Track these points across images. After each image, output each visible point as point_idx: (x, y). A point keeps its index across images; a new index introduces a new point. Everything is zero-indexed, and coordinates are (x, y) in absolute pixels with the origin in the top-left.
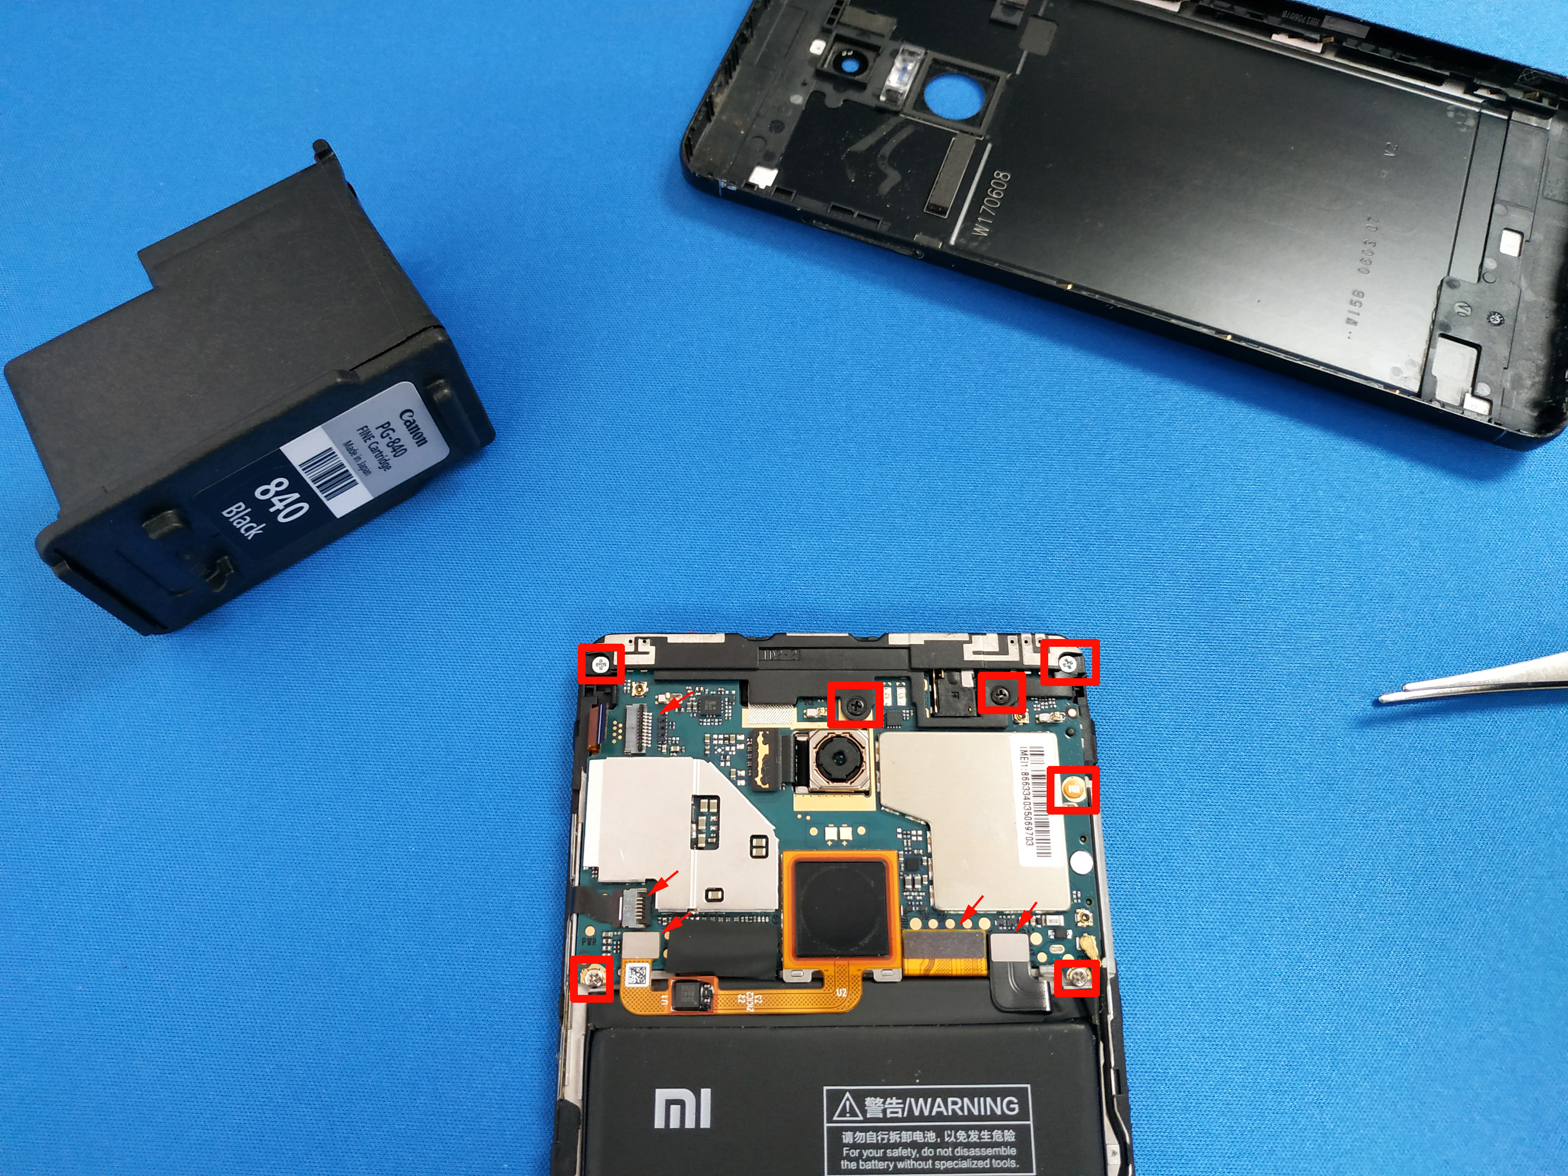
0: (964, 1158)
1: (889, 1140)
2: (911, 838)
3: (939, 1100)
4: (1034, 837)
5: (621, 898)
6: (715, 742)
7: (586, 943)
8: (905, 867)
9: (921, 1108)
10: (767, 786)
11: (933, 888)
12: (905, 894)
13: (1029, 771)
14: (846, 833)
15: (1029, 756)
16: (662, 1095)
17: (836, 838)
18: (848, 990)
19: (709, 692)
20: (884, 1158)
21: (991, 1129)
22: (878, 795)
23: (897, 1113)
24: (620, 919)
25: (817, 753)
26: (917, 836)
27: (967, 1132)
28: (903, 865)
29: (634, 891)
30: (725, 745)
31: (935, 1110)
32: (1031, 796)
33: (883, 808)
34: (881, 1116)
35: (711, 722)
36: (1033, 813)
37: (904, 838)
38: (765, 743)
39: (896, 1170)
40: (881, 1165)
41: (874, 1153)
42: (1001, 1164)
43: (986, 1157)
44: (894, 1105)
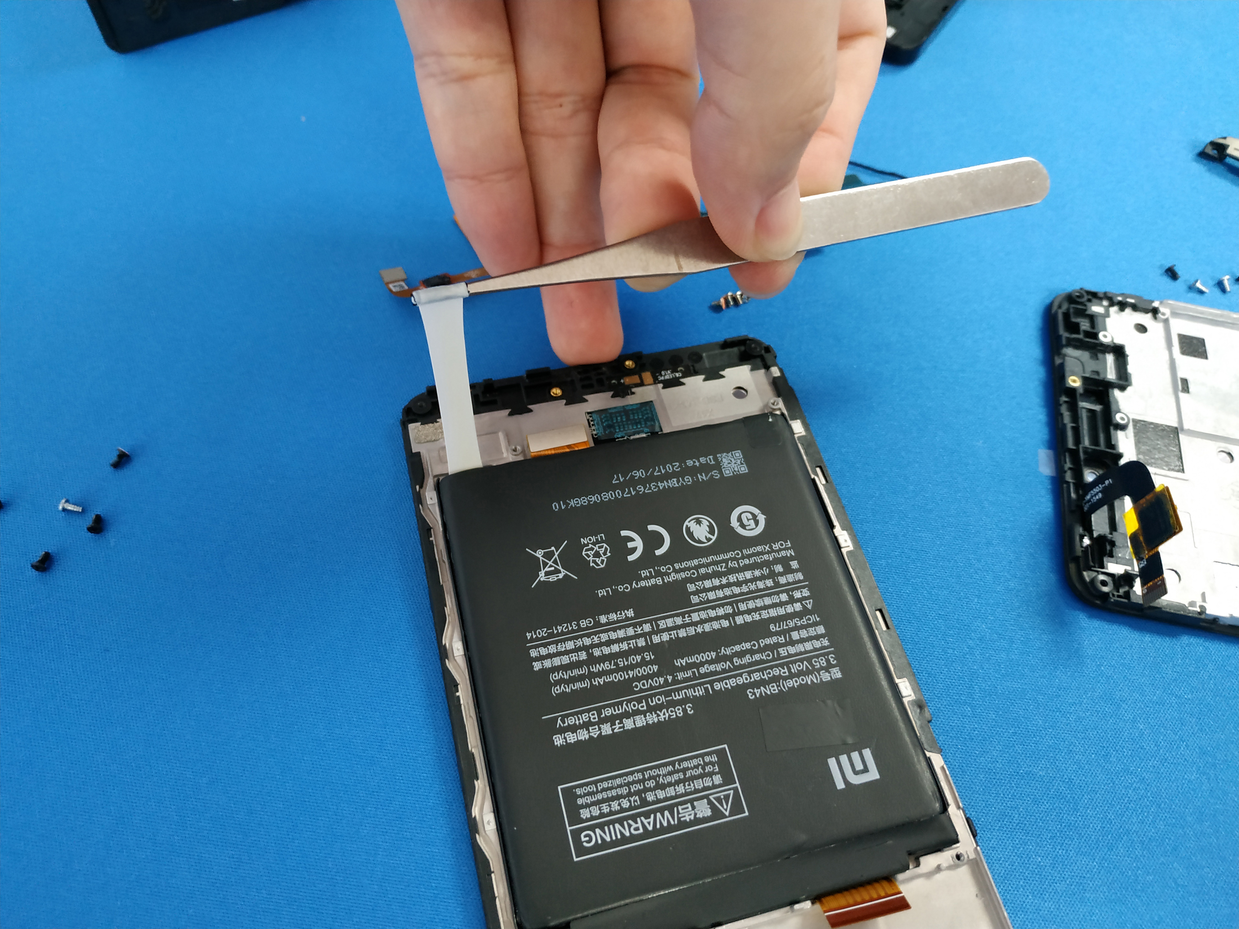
0: (620, 786)
1: (684, 786)
3: (650, 828)
16: (875, 775)
20: (684, 770)
23: (683, 809)
31: (652, 819)
34: (695, 803)
39: (673, 763)
40: (685, 764)
41: (694, 773)
42: (588, 789)
43: (602, 791)
44: (686, 814)
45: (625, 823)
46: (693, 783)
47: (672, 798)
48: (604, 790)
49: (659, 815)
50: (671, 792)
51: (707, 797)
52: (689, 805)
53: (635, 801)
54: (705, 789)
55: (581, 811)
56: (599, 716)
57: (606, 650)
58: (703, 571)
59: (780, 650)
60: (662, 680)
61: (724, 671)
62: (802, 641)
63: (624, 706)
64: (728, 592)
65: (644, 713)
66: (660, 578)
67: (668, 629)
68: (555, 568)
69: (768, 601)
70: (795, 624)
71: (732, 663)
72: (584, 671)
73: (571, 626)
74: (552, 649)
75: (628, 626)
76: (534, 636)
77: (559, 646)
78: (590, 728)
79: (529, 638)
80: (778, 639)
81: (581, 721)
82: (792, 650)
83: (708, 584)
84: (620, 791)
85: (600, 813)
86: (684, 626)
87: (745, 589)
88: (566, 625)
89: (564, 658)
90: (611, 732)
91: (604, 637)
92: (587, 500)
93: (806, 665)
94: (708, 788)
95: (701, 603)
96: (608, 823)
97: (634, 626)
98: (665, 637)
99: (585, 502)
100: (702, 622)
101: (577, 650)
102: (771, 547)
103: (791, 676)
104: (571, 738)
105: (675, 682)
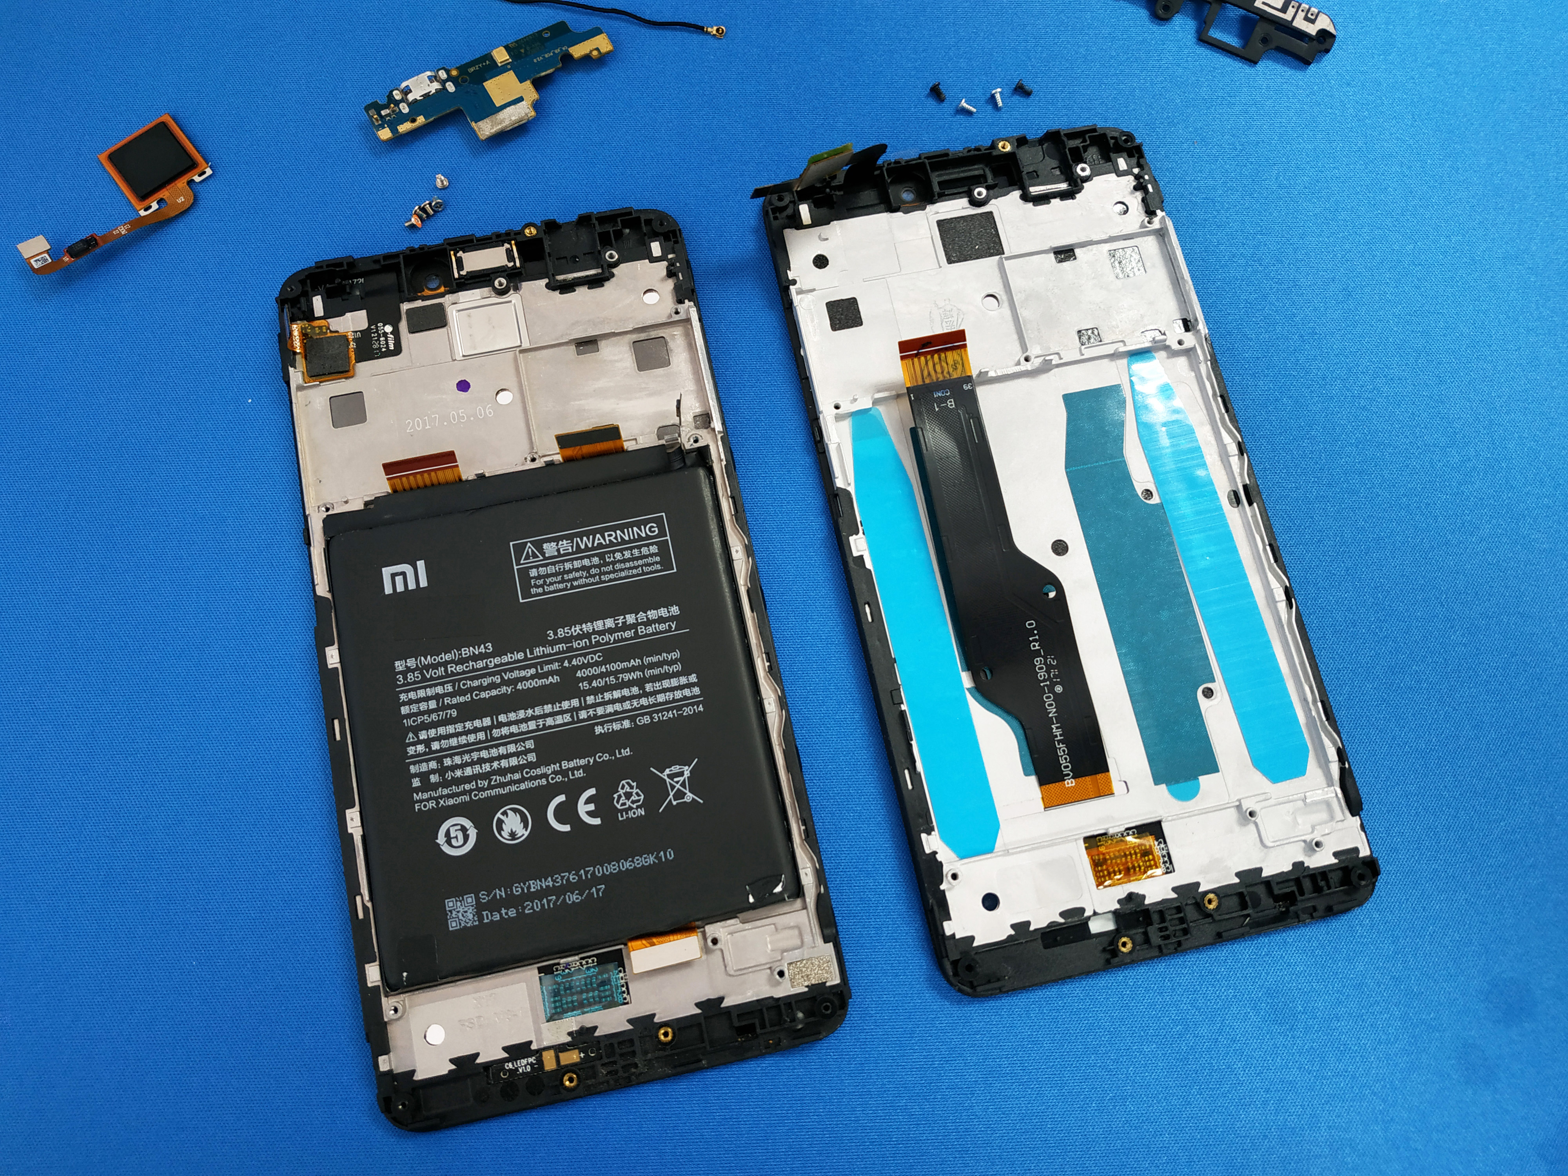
0: (622, 570)
1: (564, 568)
3: (598, 536)
9: (586, 544)
16: (387, 572)
20: (563, 581)
21: (639, 547)
23: (568, 549)
27: (622, 553)
31: (596, 542)
34: (556, 554)
39: (573, 587)
40: (561, 586)
41: (554, 579)
42: (650, 569)
43: (638, 566)
44: (565, 545)
45: (619, 540)
46: (556, 570)
47: (577, 559)
48: (636, 568)
49: (590, 545)
50: (577, 564)
51: (545, 558)
52: (562, 552)
53: (609, 558)
54: (546, 565)
55: (657, 551)
56: (637, 631)
57: (626, 692)
58: (517, 776)
59: (450, 689)
60: (574, 662)
61: (511, 670)
62: (427, 699)
63: (612, 639)
64: (494, 752)
65: (595, 632)
66: (564, 768)
67: (562, 712)
68: (673, 780)
69: (454, 742)
70: (429, 717)
71: (502, 678)
72: (649, 673)
73: (659, 717)
74: (678, 694)
75: (602, 716)
76: (695, 707)
77: (671, 697)
78: (645, 620)
79: (701, 706)
80: (451, 701)
81: (653, 626)
82: (439, 690)
83: (514, 761)
84: (622, 566)
85: (640, 549)
86: (545, 716)
87: (475, 756)
88: (664, 718)
89: (667, 685)
90: (627, 616)
91: (627, 705)
92: (634, 863)
93: (428, 674)
94: (542, 566)
95: (524, 740)
96: (635, 541)
97: (596, 717)
98: (566, 705)
99: (638, 860)
100: (526, 720)
101: (655, 693)
102: (438, 803)
103: (445, 664)
104: (663, 612)
105: (561, 661)
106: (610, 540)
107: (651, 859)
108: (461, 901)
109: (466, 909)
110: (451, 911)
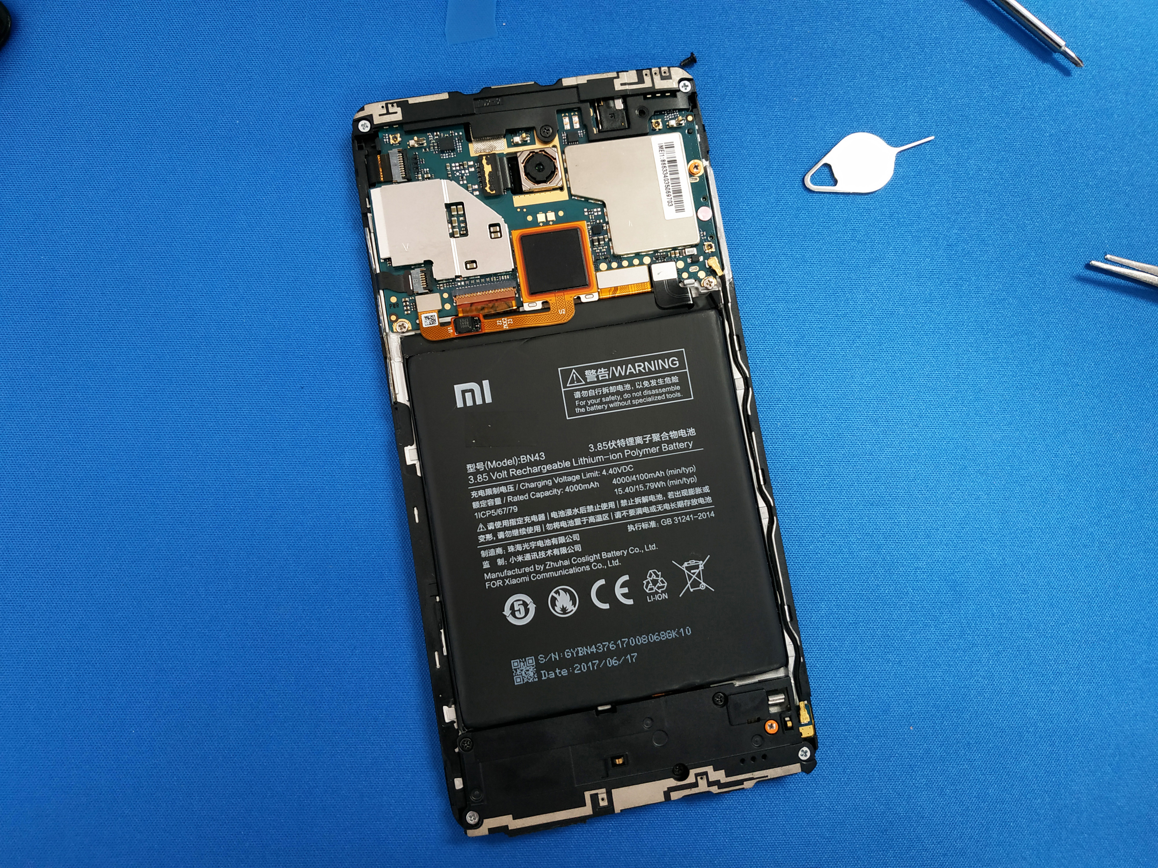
0: (649, 396)
1: (602, 392)
2: (593, 214)
3: (630, 366)
4: (673, 200)
5: (410, 276)
6: (454, 169)
7: (392, 307)
8: (592, 232)
9: (620, 372)
10: (494, 192)
11: (612, 244)
12: (594, 249)
13: (665, 158)
14: (551, 216)
15: (664, 149)
16: (458, 388)
17: (544, 220)
18: (566, 310)
19: (444, 135)
20: (601, 403)
21: (663, 377)
22: (569, 189)
23: (605, 376)
24: (412, 288)
25: (525, 167)
26: (597, 212)
27: (649, 381)
28: (591, 231)
29: (418, 270)
30: (461, 170)
31: (628, 371)
32: (668, 175)
33: (573, 197)
34: (596, 379)
35: (448, 155)
36: (671, 185)
37: (589, 215)
38: (488, 164)
39: (609, 409)
40: (600, 407)
41: (594, 401)
42: (672, 396)
43: (662, 393)
44: (603, 373)
45: (647, 370)
46: (595, 394)
47: (612, 385)
48: (660, 394)
49: (623, 374)
50: (613, 389)
52: (600, 379)
53: (639, 385)
54: (587, 389)
55: (678, 381)
56: (661, 448)
57: (652, 498)
58: (567, 563)
59: (512, 490)
60: (611, 472)
61: (561, 476)
62: (493, 497)
63: (641, 454)
64: (548, 542)
65: (627, 447)
66: (603, 558)
67: (601, 512)
68: (690, 572)
69: (515, 532)
70: (496, 511)
71: (553, 481)
72: (671, 483)
73: (679, 520)
74: (694, 502)
75: (633, 517)
76: (708, 513)
77: (689, 504)
78: (668, 439)
79: (713, 512)
80: (513, 499)
81: (674, 444)
82: (503, 489)
83: (564, 551)
84: (649, 392)
85: (664, 379)
86: (588, 515)
87: (533, 544)
88: (683, 521)
89: (686, 494)
90: (652, 435)
91: (653, 509)
92: (660, 636)
93: (494, 476)
94: (585, 389)
95: (571, 534)
96: (660, 371)
97: (628, 517)
98: (604, 506)
99: (663, 634)
100: (573, 517)
101: (675, 500)
102: (504, 582)
103: (507, 468)
104: (682, 433)
105: (600, 470)
106: (639, 370)
107: (674, 634)
108: (523, 662)
109: (528, 668)
110: (516, 670)
